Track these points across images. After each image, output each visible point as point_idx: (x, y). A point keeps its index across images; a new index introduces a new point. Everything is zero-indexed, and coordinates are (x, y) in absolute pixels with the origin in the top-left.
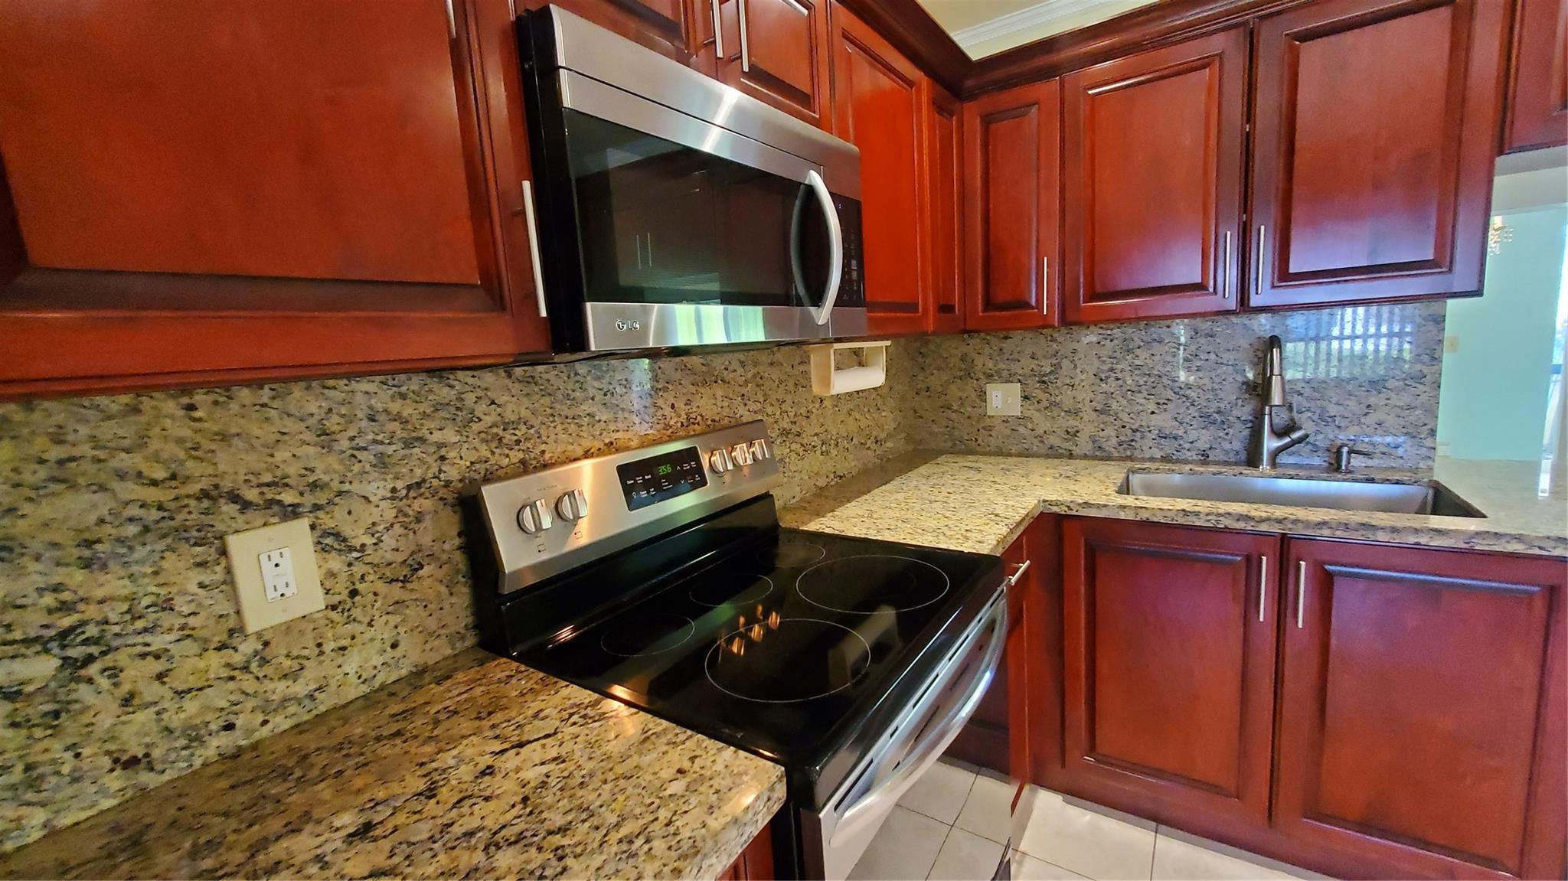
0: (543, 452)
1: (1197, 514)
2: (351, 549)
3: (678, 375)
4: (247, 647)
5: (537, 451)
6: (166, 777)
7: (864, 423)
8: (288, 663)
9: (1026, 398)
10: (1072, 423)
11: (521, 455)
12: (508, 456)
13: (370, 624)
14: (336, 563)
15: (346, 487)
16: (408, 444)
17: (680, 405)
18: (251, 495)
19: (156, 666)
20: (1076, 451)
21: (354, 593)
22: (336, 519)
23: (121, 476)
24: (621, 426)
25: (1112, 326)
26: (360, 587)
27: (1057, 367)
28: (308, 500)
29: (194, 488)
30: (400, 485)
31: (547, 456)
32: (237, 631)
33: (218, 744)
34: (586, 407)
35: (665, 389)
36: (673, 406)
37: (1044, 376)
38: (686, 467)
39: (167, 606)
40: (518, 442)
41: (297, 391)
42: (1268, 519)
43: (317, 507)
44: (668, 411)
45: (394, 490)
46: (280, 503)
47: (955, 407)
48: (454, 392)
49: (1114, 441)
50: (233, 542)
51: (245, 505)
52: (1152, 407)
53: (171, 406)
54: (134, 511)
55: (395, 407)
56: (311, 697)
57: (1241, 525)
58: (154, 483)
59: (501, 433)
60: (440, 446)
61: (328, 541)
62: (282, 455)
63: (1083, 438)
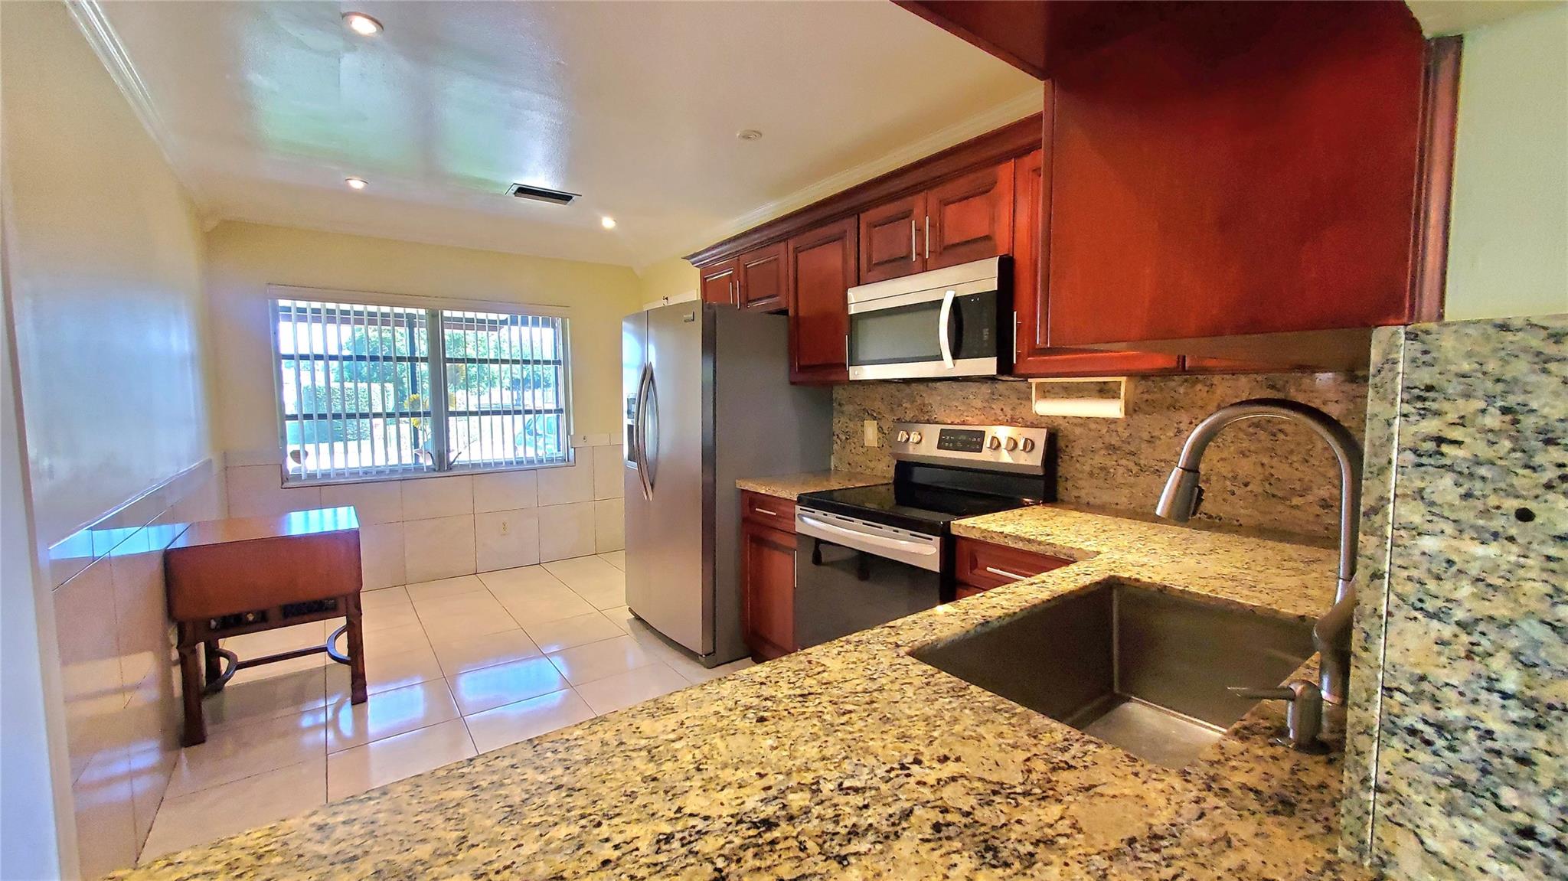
4: (865, 449)
8: (870, 457)
13: (885, 457)
14: (881, 435)
15: (885, 415)
19: (854, 446)
21: (883, 446)
22: (881, 423)
23: (855, 402)
28: (879, 416)
29: (863, 408)
32: (864, 444)
34: (955, 403)
36: (1002, 410)
38: (974, 439)
39: (856, 433)
40: (927, 412)
43: (879, 419)
45: (894, 419)
46: (872, 415)
50: (865, 423)
51: (869, 414)
53: (861, 389)
54: (856, 410)
56: (872, 469)
58: (858, 405)
61: (880, 429)
62: (876, 403)
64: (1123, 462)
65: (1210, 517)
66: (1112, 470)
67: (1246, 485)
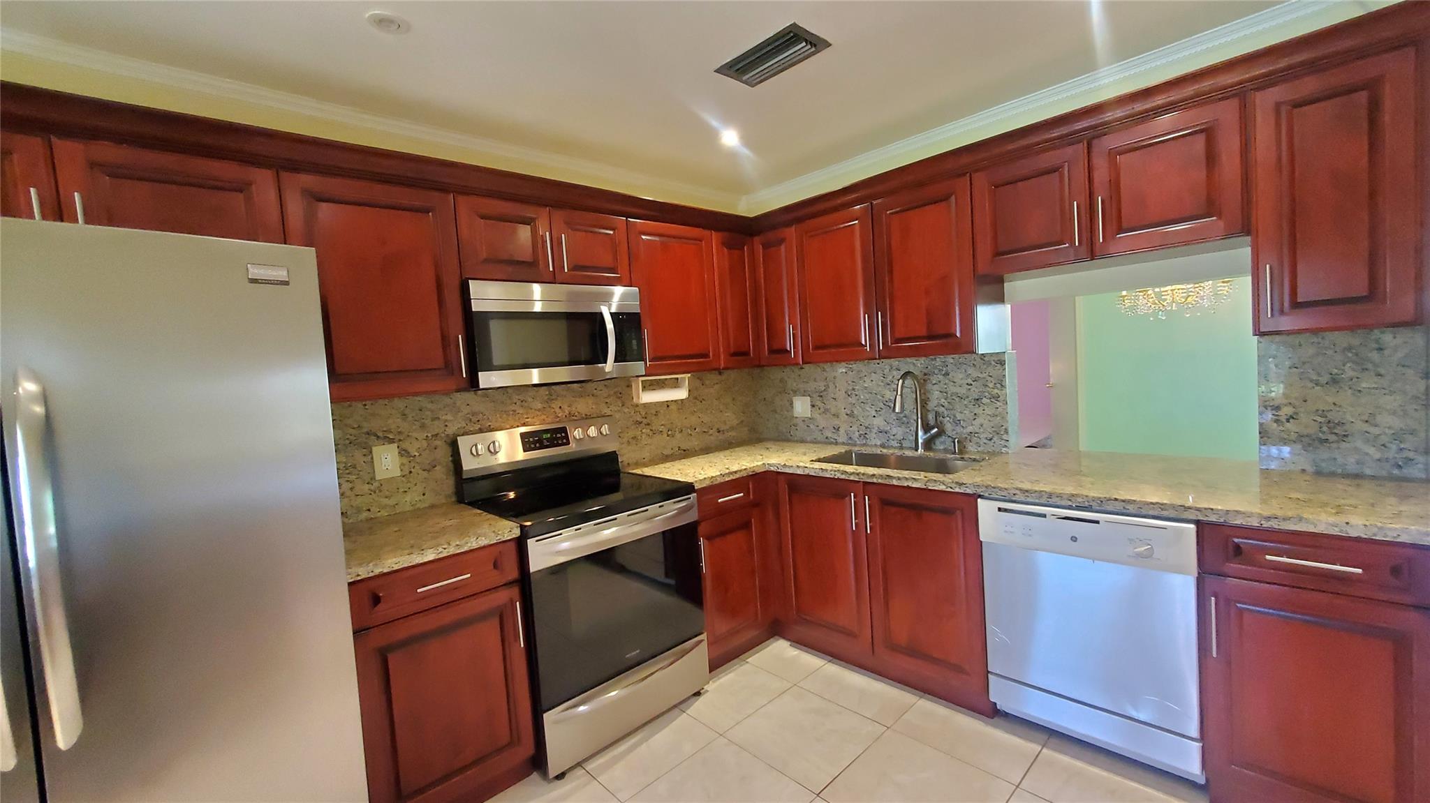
0: (490, 426)
1: (826, 470)
2: (411, 456)
3: (565, 393)
4: (376, 484)
5: (487, 425)
6: (351, 521)
7: (706, 419)
8: (387, 493)
9: (813, 406)
10: (836, 422)
11: (479, 426)
12: (473, 426)
13: (416, 485)
14: (405, 460)
15: (410, 434)
16: (433, 420)
17: (565, 407)
18: (380, 434)
19: (350, 485)
20: (840, 440)
21: (411, 472)
22: (405, 445)
23: (346, 425)
24: (529, 416)
25: (852, 363)
26: (412, 470)
27: (827, 386)
28: (398, 437)
29: (365, 430)
30: (429, 435)
31: (492, 427)
32: (373, 478)
33: (365, 515)
35: (556, 399)
37: (821, 392)
38: (559, 435)
39: (354, 467)
40: (478, 421)
41: (396, 400)
42: (853, 473)
43: (400, 440)
44: (558, 410)
45: (427, 436)
46: (388, 437)
47: (778, 411)
48: (452, 401)
49: (857, 434)
50: (374, 449)
51: (378, 437)
52: (874, 413)
53: (360, 405)
54: (349, 436)
55: (430, 406)
56: (394, 506)
57: (843, 477)
58: (354, 428)
59: (471, 417)
60: (446, 421)
61: (403, 452)
62: (390, 421)
63: (842, 431)
64: (644, 431)
65: (685, 450)
66: (639, 437)
67: (695, 429)
